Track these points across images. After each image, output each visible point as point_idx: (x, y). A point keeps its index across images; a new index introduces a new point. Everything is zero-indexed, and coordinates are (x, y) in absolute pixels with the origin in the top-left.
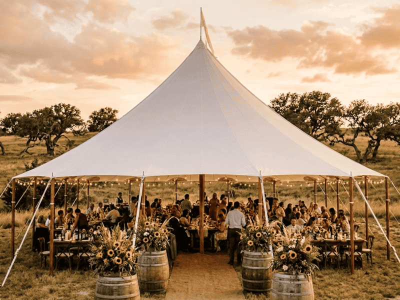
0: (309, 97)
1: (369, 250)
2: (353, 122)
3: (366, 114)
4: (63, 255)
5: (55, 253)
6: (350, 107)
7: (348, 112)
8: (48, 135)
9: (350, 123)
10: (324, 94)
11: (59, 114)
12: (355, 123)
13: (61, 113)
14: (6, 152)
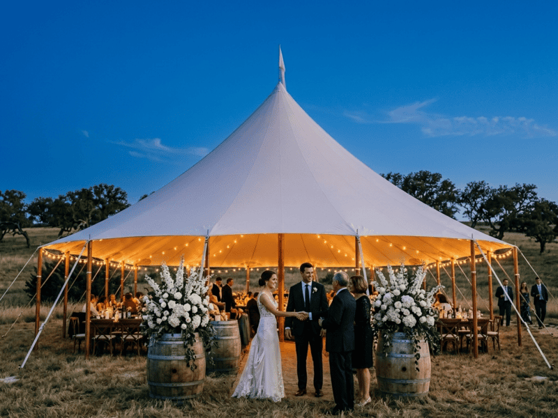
0: (415, 179)
1: (495, 333)
2: (470, 210)
3: (486, 198)
4: (102, 337)
5: (92, 335)
6: (466, 190)
7: (463, 196)
8: (85, 223)
9: (466, 210)
10: (434, 175)
11: (100, 198)
12: (472, 210)
13: (102, 196)
14: (32, 244)
